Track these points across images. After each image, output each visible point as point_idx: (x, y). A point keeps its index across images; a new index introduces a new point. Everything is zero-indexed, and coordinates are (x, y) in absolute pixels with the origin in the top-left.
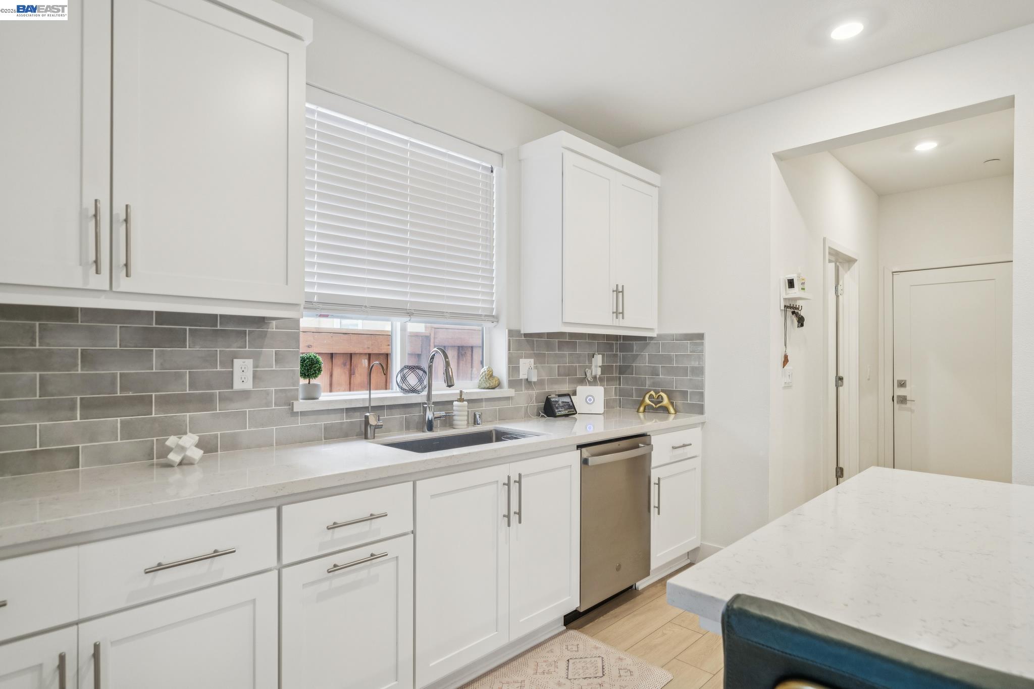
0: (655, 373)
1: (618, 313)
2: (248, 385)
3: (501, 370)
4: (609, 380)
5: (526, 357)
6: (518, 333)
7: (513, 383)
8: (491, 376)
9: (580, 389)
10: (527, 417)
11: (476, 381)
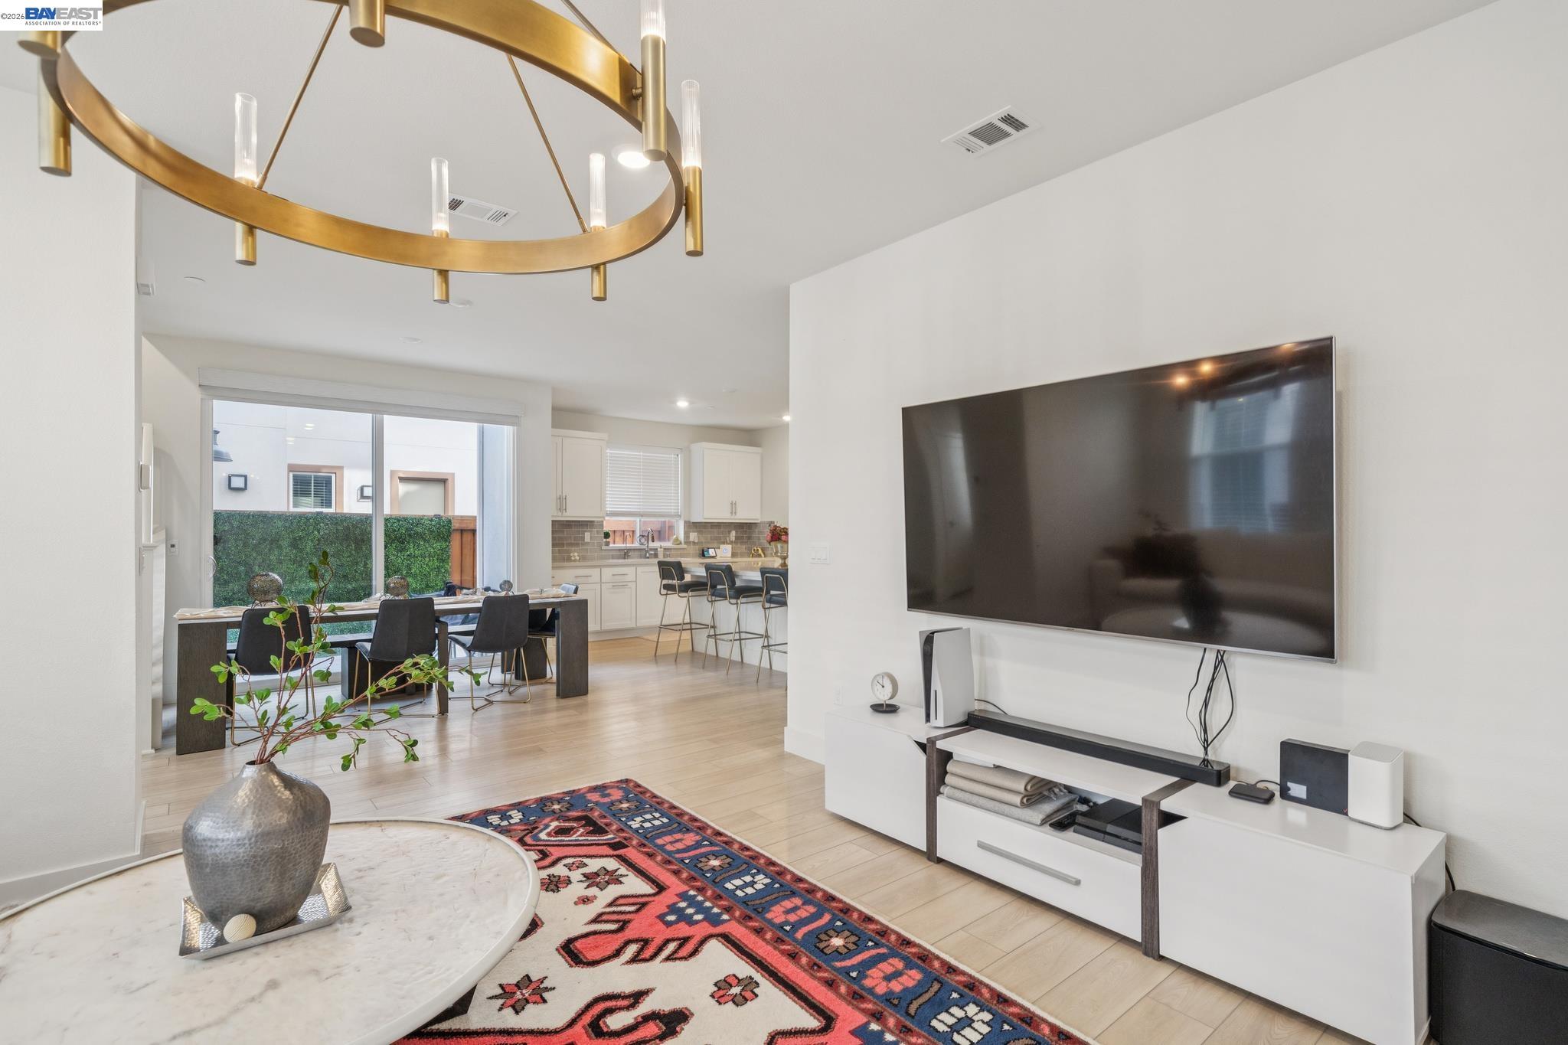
0: (759, 539)
1: (733, 512)
2: (589, 540)
3: (682, 537)
4: (742, 543)
5: (694, 532)
6: (689, 522)
7: (686, 543)
8: (677, 539)
9: (722, 546)
10: (693, 557)
11: (672, 541)
